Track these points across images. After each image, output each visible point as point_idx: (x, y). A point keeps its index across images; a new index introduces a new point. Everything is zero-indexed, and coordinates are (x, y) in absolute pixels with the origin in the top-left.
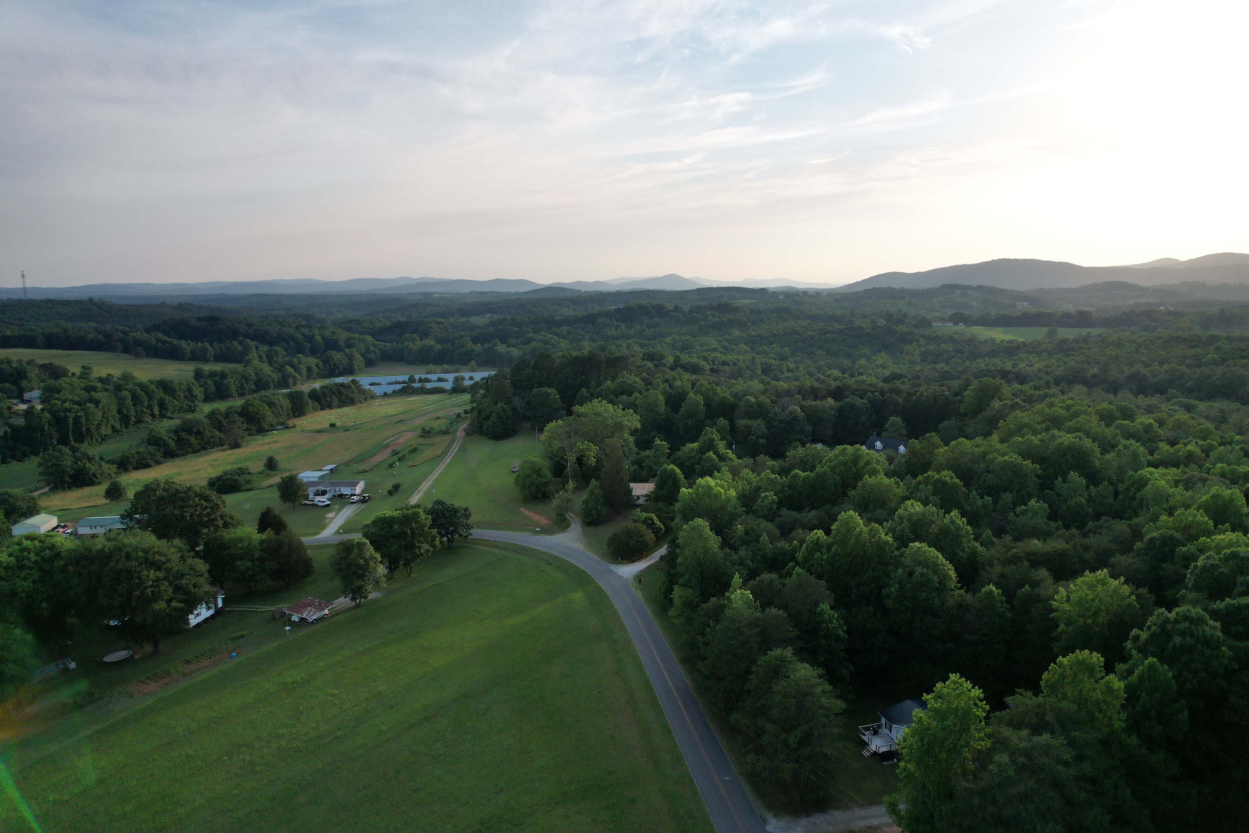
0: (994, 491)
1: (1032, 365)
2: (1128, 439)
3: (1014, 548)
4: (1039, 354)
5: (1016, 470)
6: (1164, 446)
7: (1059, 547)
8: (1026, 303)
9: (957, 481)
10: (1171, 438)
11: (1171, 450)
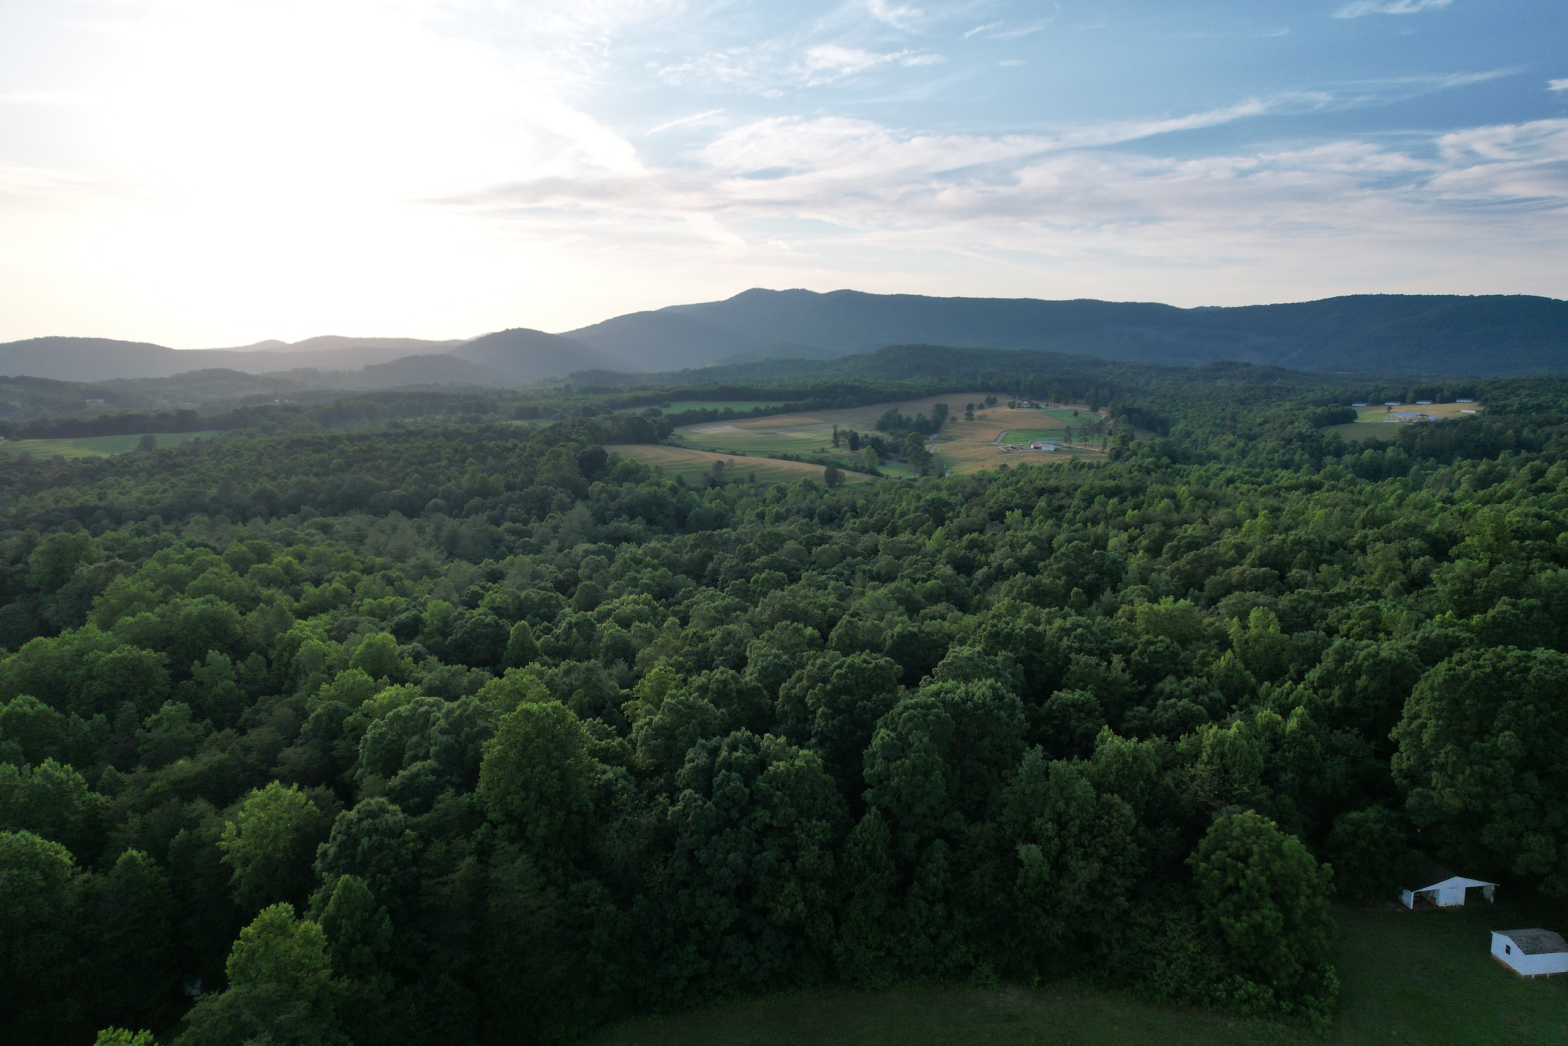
0: (106, 703)
1: (128, 492)
2: (268, 586)
3: (152, 780)
4: (135, 475)
5: (134, 668)
6: (309, 589)
7: (214, 759)
8: (102, 400)
9: (43, 706)
10: (314, 575)
11: (317, 591)
